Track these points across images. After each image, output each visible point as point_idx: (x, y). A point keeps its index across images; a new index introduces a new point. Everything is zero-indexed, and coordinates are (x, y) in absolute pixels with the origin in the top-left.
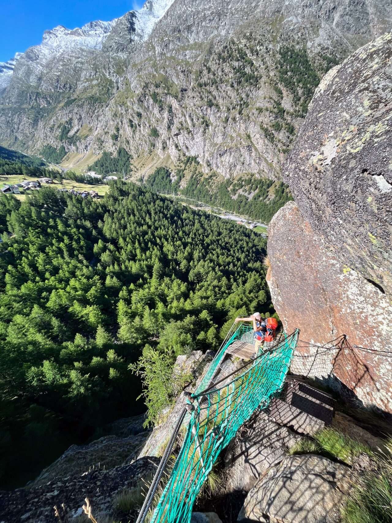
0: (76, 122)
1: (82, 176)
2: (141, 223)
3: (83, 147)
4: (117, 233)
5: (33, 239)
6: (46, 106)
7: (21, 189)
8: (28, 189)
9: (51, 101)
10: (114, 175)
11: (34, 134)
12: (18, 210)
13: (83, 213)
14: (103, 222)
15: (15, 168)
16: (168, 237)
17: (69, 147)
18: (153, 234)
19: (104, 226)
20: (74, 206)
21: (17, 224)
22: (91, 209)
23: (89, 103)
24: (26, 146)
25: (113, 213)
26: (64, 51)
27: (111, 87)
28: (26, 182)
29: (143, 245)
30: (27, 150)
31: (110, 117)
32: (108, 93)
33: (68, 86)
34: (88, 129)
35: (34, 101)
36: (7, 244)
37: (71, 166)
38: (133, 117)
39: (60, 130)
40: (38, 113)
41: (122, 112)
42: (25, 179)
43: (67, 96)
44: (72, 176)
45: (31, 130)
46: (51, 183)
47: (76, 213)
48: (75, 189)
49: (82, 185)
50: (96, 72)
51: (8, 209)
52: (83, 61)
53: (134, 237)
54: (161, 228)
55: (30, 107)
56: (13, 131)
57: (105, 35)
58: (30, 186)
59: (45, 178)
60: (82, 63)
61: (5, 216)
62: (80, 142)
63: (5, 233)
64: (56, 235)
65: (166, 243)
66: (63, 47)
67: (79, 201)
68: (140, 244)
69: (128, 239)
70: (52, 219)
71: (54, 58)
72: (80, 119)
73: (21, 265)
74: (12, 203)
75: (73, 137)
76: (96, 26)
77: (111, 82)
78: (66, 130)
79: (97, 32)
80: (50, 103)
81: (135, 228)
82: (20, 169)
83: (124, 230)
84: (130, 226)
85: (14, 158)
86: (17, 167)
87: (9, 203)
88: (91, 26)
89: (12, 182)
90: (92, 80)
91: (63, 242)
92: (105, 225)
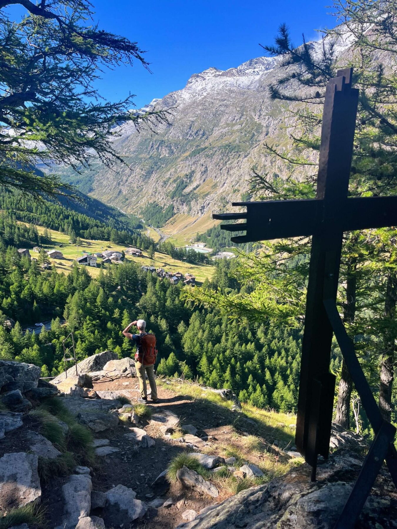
0: (198, 175)
1: (182, 249)
2: (246, 337)
3: (199, 207)
4: (202, 347)
5: (85, 333)
6: (167, 155)
7: (99, 261)
8: (109, 261)
9: (175, 150)
10: (231, 251)
11: (142, 189)
12: (83, 290)
13: (163, 306)
14: (187, 324)
15: (103, 232)
16: (288, 372)
17: (180, 207)
18: (261, 361)
19: (185, 331)
20: (155, 293)
21: (75, 309)
22: (177, 302)
23: (222, 153)
24: (127, 202)
25: (206, 313)
26: (208, 94)
27: (258, 132)
28: (110, 250)
29: (238, 377)
30: (128, 207)
31: (247, 170)
32: (252, 140)
33: (201, 132)
34: (211, 185)
35: (155, 150)
36: (54, 333)
37: (175, 232)
38: (281, 171)
39: (175, 185)
40: (156, 163)
41: (266, 163)
42: (109, 247)
43: (197, 143)
44: (169, 249)
45: (141, 183)
46: (139, 256)
47: (154, 305)
48: (166, 268)
49: (179, 263)
50: (242, 115)
51: (74, 287)
52: (228, 103)
53: (227, 360)
54: (280, 354)
55: (148, 156)
56: (119, 184)
57: (266, 72)
58: (111, 258)
59: (133, 249)
60: (226, 106)
61: (67, 296)
62: (196, 201)
63: (58, 319)
64: (115, 333)
65: (280, 384)
66: (209, 90)
67: (164, 288)
68: (233, 373)
69: (214, 362)
70: (119, 309)
71: (194, 103)
72: (205, 171)
73: (57, 368)
74: (82, 278)
75: (189, 194)
76: (256, 63)
77: (260, 126)
78: (182, 185)
79: (256, 70)
80: (173, 152)
81: (234, 344)
82: (109, 234)
83: (214, 345)
84: (227, 340)
85: (109, 217)
86: (106, 231)
87: (77, 279)
88: (250, 64)
89: (93, 250)
90: (234, 125)
91: (121, 346)
92: (188, 332)
